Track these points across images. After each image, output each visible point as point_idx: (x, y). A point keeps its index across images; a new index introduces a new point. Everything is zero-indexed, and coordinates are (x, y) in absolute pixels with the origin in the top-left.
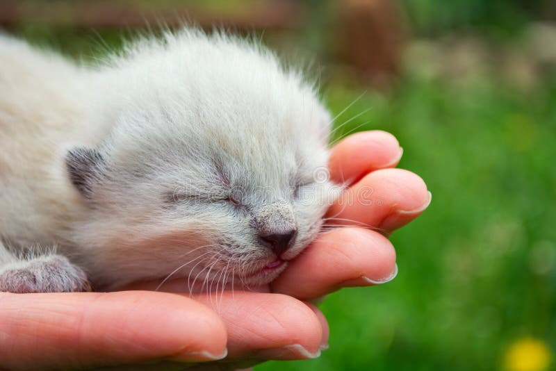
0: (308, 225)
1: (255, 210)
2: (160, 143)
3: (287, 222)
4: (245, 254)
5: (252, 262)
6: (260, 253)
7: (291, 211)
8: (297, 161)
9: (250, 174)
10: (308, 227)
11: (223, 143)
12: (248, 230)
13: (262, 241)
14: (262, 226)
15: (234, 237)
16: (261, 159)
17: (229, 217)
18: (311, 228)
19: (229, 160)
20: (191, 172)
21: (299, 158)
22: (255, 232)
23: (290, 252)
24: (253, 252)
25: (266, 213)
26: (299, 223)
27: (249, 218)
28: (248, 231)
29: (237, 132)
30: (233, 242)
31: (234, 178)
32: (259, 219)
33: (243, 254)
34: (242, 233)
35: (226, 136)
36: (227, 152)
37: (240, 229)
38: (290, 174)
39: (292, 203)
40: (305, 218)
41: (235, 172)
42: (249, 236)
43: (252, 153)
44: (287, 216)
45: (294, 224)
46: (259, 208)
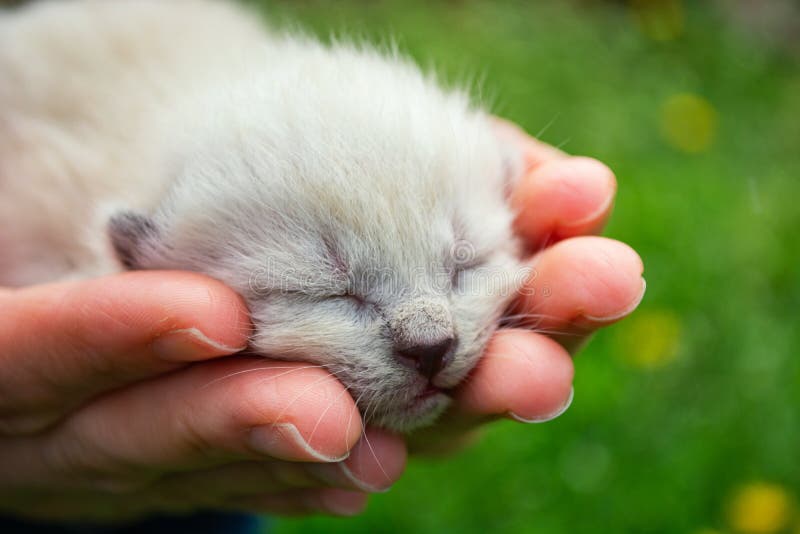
0: (474, 330)
1: (388, 310)
2: (243, 211)
3: (438, 326)
4: (377, 380)
5: (389, 393)
6: (398, 378)
7: (446, 308)
8: (455, 230)
9: (377, 254)
10: (475, 335)
11: (334, 209)
12: (379, 342)
13: (401, 358)
14: (398, 334)
15: (357, 353)
16: (394, 230)
17: (346, 323)
18: (480, 336)
19: (345, 234)
20: (284, 255)
21: (459, 227)
22: (389, 344)
23: (447, 374)
24: (388, 376)
25: (405, 314)
26: (460, 329)
27: (380, 322)
28: (380, 344)
29: (355, 191)
30: (357, 362)
31: (353, 262)
32: (394, 325)
33: (374, 380)
34: (369, 347)
35: (338, 198)
36: (341, 222)
37: (366, 341)
38: (444, 252)
39: (449, 296)
40: (470, 320)
41: (355, 251)
42: (381, 351)
43: (379, 221)
44: (439, 317)
45: (450, 329)
46: (394, 306)
